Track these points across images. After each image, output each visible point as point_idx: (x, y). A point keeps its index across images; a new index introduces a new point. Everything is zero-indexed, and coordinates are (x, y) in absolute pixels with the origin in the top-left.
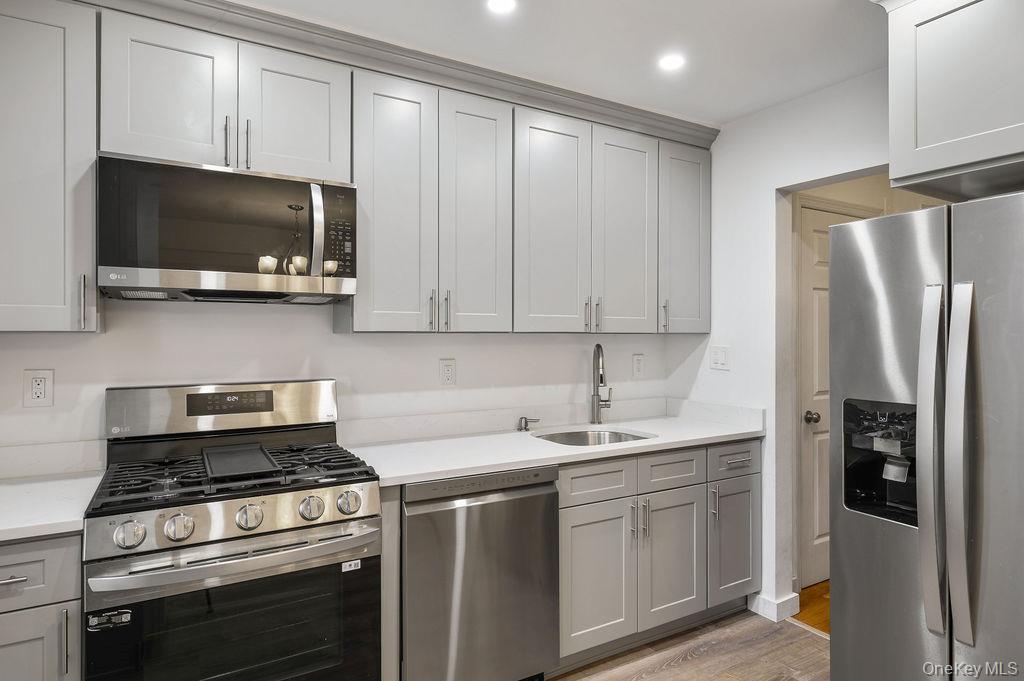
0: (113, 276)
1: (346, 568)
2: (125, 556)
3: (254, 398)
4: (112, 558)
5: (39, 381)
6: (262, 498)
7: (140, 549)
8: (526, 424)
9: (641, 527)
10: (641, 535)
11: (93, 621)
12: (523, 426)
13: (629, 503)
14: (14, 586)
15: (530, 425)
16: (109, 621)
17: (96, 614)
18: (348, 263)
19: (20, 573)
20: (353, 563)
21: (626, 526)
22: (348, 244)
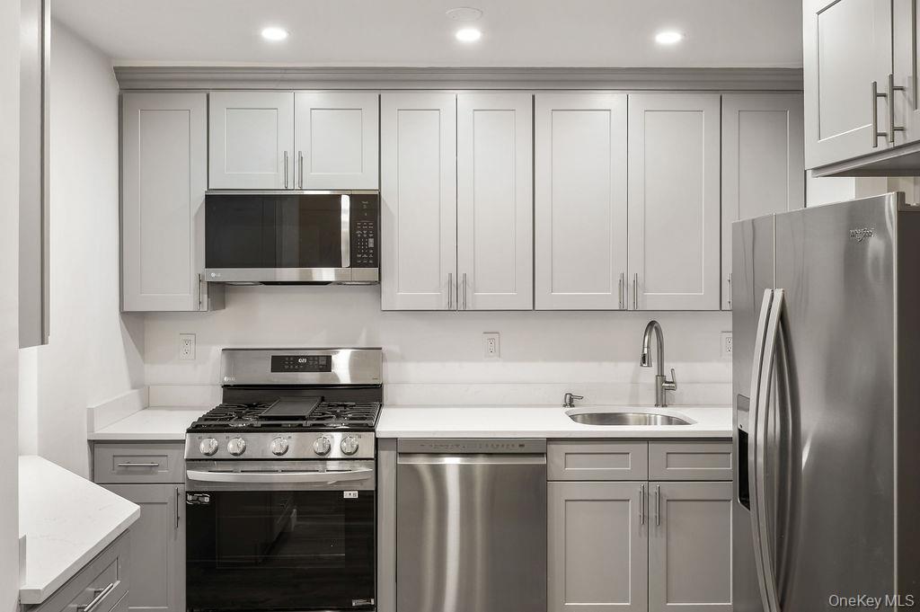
0: (213, 275)
1: (347, 495)
2: (206, 460)
3: (318, 361)
4: (200, 460)
5: (187, 342)
6: (290, 434)
7: (215, 457)
8: (571, 400)
9: (653, 514)
10: (652, 523)
11: (190, 498)
12: (568, 401)
13: (638, 487)
14: (153, 469)
15: (574, 403)
16: (198, 499)
17: (192, 493)
18: (371, 256)
19: (156, 461)
20: (352, 493)
21: (633, 510)
22: (371, 240)
